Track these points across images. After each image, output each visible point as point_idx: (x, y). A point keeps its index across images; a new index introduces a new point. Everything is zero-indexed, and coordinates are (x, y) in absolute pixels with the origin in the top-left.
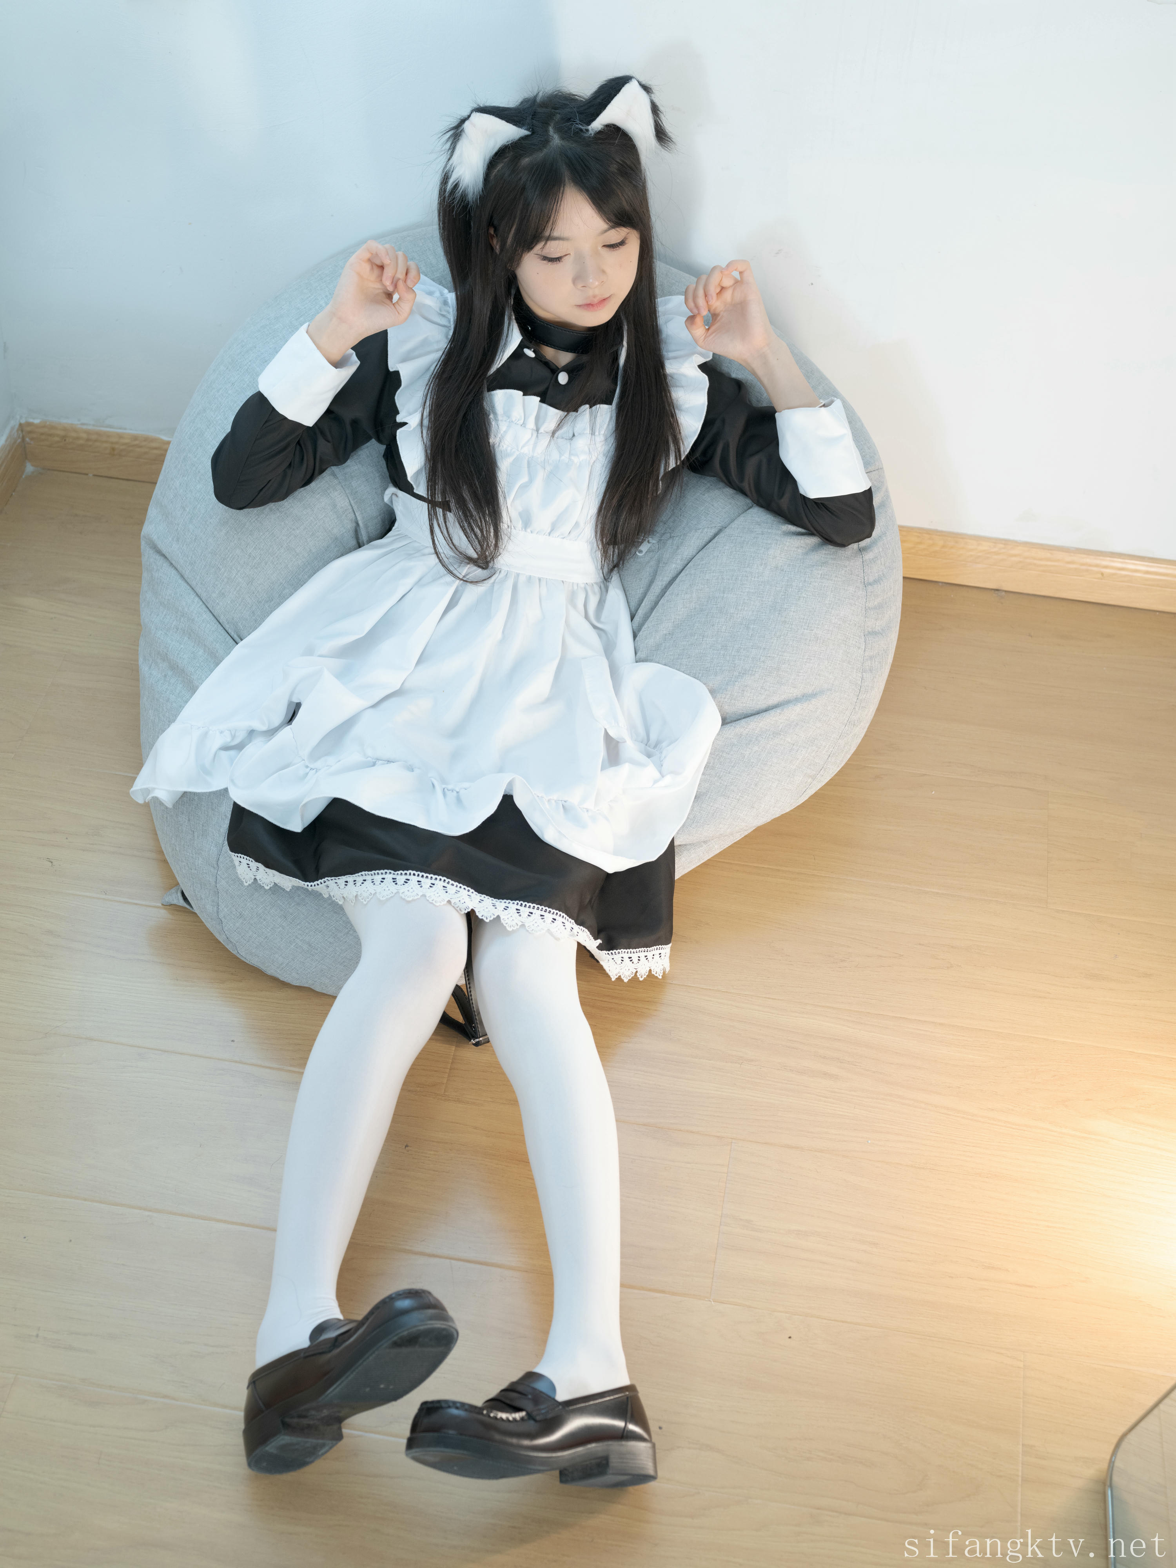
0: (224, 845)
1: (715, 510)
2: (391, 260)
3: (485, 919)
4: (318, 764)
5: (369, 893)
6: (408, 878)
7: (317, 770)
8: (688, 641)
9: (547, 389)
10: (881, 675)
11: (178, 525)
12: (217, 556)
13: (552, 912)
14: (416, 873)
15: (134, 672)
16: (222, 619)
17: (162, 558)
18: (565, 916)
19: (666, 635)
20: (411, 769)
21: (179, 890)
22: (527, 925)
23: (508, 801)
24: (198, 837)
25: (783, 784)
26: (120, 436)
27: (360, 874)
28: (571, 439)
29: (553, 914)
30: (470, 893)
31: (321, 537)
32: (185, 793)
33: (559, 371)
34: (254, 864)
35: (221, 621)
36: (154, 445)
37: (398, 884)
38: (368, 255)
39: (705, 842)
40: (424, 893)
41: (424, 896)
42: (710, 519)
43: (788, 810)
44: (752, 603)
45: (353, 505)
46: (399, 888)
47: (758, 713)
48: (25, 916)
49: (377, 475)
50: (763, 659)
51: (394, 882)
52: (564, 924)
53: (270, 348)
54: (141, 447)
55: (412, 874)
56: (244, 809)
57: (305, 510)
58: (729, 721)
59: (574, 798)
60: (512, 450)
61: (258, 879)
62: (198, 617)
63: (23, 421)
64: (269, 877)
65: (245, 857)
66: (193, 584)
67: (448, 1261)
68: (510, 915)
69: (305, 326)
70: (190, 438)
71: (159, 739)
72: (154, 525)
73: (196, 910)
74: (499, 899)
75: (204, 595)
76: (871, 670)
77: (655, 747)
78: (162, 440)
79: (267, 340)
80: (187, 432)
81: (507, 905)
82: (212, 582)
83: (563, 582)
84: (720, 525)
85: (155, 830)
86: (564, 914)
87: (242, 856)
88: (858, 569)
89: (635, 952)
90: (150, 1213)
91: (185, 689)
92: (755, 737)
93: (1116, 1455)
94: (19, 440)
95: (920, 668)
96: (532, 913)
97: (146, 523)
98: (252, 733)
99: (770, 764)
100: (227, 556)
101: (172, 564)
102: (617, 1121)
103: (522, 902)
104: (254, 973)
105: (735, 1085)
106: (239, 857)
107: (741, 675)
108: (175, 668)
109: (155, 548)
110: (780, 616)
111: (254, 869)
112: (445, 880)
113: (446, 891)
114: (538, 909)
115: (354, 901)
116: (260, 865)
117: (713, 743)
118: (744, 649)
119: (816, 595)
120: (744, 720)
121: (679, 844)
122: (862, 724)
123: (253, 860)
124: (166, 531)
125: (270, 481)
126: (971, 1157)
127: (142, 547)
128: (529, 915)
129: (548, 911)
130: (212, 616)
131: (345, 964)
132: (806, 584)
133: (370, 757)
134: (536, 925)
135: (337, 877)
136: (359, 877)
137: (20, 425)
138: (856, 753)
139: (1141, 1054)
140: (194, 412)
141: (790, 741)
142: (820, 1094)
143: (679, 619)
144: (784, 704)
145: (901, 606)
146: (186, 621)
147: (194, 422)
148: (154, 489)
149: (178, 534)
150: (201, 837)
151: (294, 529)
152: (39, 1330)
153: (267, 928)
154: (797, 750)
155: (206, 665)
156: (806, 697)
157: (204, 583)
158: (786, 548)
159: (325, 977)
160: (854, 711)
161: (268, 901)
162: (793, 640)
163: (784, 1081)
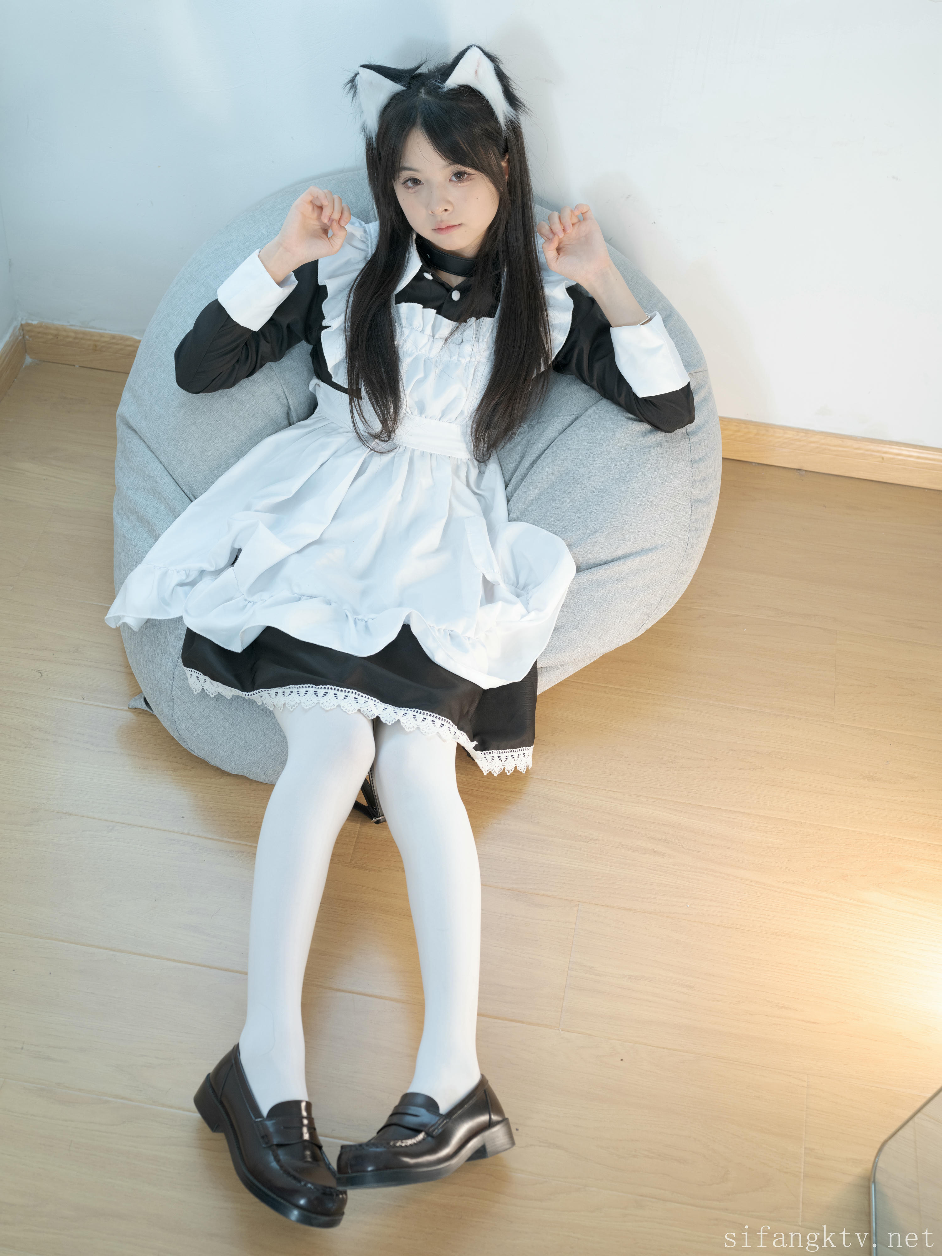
0: (179, 661)
1: (574, 401)
2: (328, 202)
3: (388, 723)
4: (255, 598)
5: (295, 702)
6: (327, 692)
7: (254, 603)
8: (550, 505)
9: (443, 303)
10: (704, 535)
11: (146, 406)
12: (177, 431)
13: (441, 719)
14: (333, 688)
15: (108, 523)
16: (180, 482)
17: (133, 432)
18: (451, 722)
19: (533, 500)
20: (329, 603)
21: (142, 697)
22: (421, 728)
23: (406, 629)
24: (158, 655)
25: (624, 620)
26: (101, 335)
27: (288, 687)
28: (460, 344)
29: (442, 720)
30: (376, 703)
31: (260, 418)
32: (149, 620)
33: (453, 289)
34: (202, 677)
35: (179, 483)
36: (128, 343)
38: (310, 198)
39: (562, 665)
41: (339, 706)
42: (570, 408)
43: (629, 641)
44: (602, 475)
45: (286, 393)
46: (319, 700)
47: (606, 563)
48: (19, 716)
49: (306, 369)
50: (609, 520)
51: (315, 694)
53: (222, 267)
54: (117, 344)
55: (330, 688)
56: (195, 633)
57: (248, 395)
58: (582, 569)
59: (459, 628)
60: (412, 351)
61: (205, 689)
62: (161, 480)
63: (24, 322)
64: (214, 687)
65: (196, 671)
66: (158, 453)
67: (351, 994)
69: (257, 251)
70: (156, 337)
71: (129, 576)
72: (127, 406)
73: (156, 713)
74: (399, 708)
75: (166, 463)
76: (696, 531)
78: (134, 339)
79: (219, 260)
80: (154, 333)
81: (406, 712)
82: (172, 452)
83: (449, 457)
84: (577, 413)
85: (124, 650)
87: (193, 670)
88: (686, 449)
89: (503, 752)
90: (114, 953)
92: (603, 582)
93: (879, 1156)
94: (20, 338)
95: (736, 531)
97: (121, 404)
98: (202, 573)
99: (615, 604)
100: (185, 431)
101: (140, 437)
103: (417, 710)
104: (201, 764)
105: (583, 859)
106: (191, 671)
107: (593, 533)
108: (142, 520)
109: (127, 424)
110: (624, 486)
111: (202, 681)
112: (356, 693)
113: (357, 701)
114: (430, 715)
115: (282, 709)
116: (207, 678)
117: (569, 586)
118: (595, 513)
119: (653, 470)
120: (594, 568)
121: (541, 667)
122: (688, 573)
123: (202, 674)
124: (137, 411)
125: (221, 373)
126: (769, 919)
127: (117, 424)
128: (423, 720)
129: (438, 718)
130: (172, 479)
131: (273, 757)
132: (645, 461)
133: (297, 594)
135: (269, 688)
136: (287, 689)
137: (22, 325)
138: (683, 598)
139: (906, 840)
140: (160, 317)
141: (630, 586)
142: (650, 867)
143: (543, 487)
144: (626, 557)
145: (720, 480)
146: (151, 483)
147: (160, 324)
148: (127, 378)
149: (146, 413)
150: (160, 654)
151: (238, 411)
152: (24, 1043)
153: (212, 728)
154: (637, 593)
155: (166, 518)
156: (644, 551)
157: (166, 452)
158: (629, 432)
159: (257, 768)
160: (682, 563)
161: (213, 706)
162: (634, 506)
163: (621, 857)
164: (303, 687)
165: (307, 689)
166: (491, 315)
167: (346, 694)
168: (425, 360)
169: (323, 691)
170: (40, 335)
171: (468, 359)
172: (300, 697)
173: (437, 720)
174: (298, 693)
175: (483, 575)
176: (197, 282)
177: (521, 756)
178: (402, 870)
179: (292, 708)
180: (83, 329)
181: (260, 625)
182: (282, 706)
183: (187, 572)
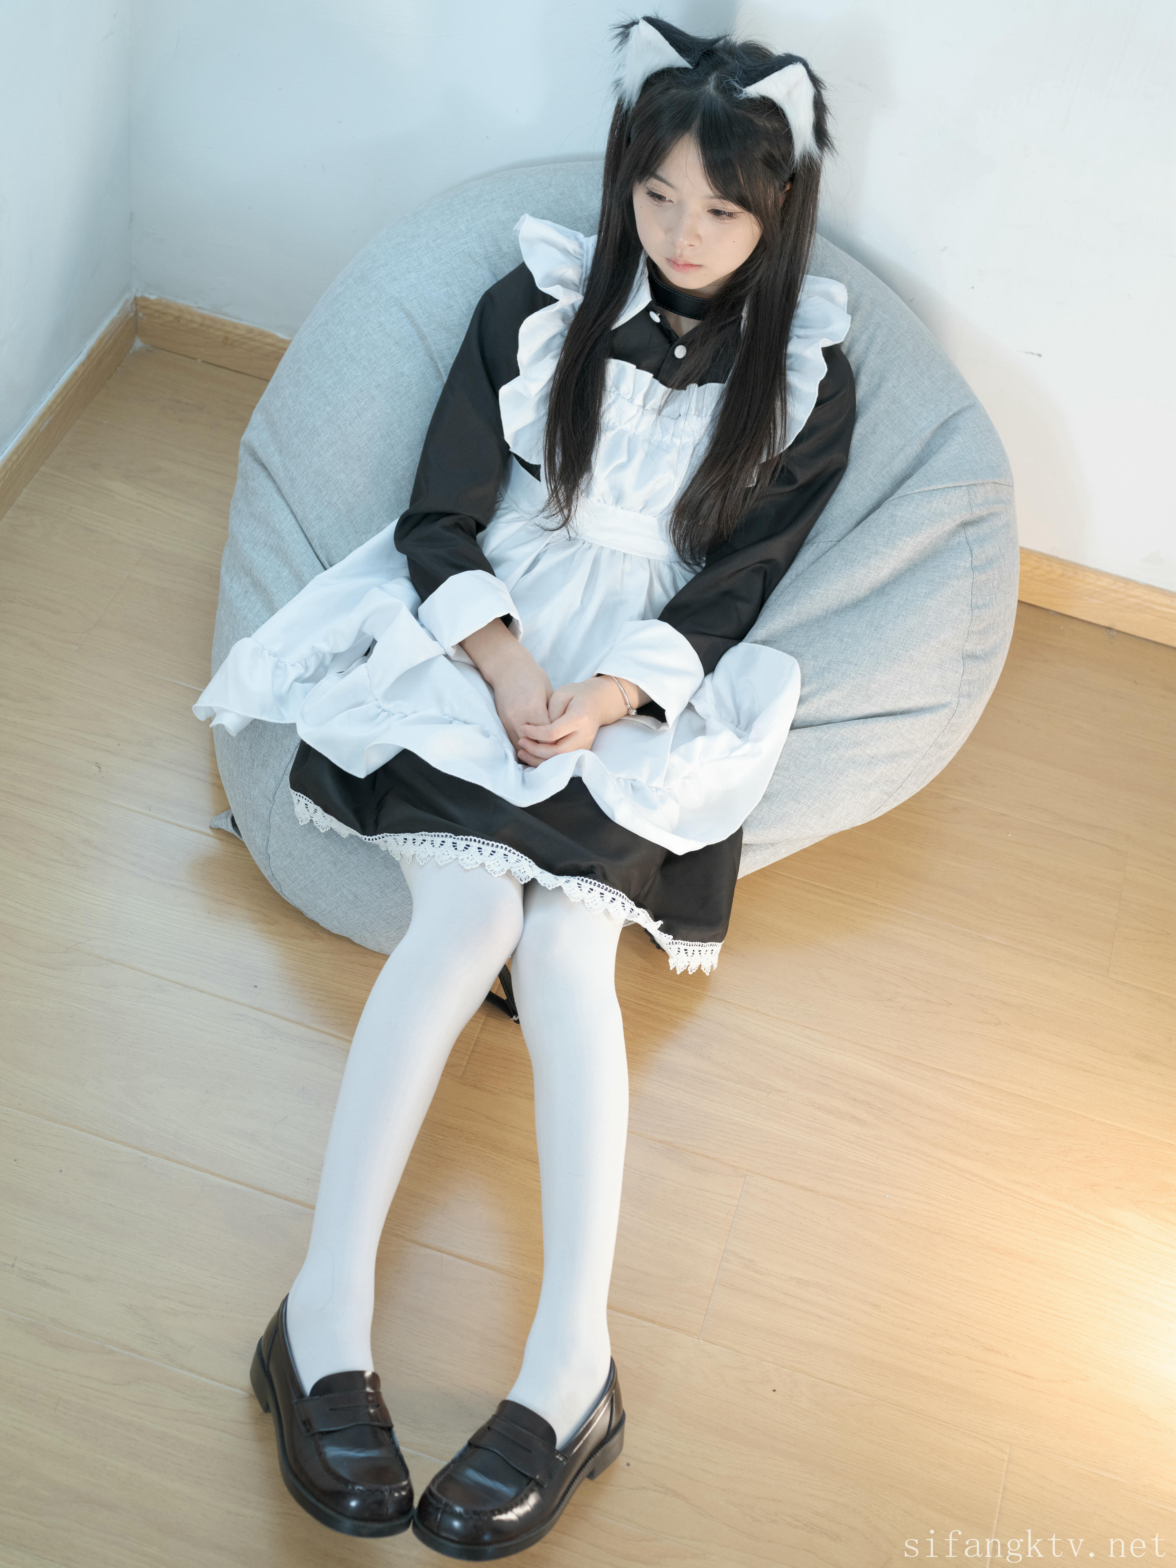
5: (427, 854)
6: (469, 844)
7: (390, 714)
10: (980, 702)
11: (283, 436)
14: (477, 839)
15: (214, 580)
16: (315, 542)
17: (260, 467)
18: (625, 896)
21: (230, 815)
24: (257, 767)
25: (857, 797)
26: (236, 326)
27: (420, 833)
28: (677, 419)
29: (613, 893)
34: (312, 806)
35: (313, 544)
36: (268, 340)
37: (458, 849)
39: (773, 844)
40: (483, 862)
43: (858, 825)
46: (458, 854)
47: (842, 721)
50: (853, 675)
51: (454, 846)
52: (623, 905)
53: (403, 268)
54: (255, 340)
55: (473, 840)
61: (314, 821)
62: (290, 535)
63: (139, 295)
64: (326, 821)
65: (305, 797)
66: (291, 501)
70: (307, 349)
72: (256, 432)
73: (245, 839)
75: (300, 515)
76: (967, 695)
78: (277, 337)
79: (401, 259)
80: (305, 343)
82: (311, 503)
86: (624, 895)
87: (302, 795)
88: (966, 590)
90: (145, 1155)
91: (264, 608)
92: (834, 744)
94: (132, 314)
96: (592, 890)
99: (846, 774)
101: (270, 475)
105: (759, 1114)
106: (298, 795)
108: (257, 585)
109: (253, 455)
110: (876, 632)
111: (312, 811)
112: (506, 848)
113: (506, 859)
114: (599, 886)
116: (318, 808)
119: (917, 614)
124: (269, 440)
126: (989, 1229)
127: (240, 454)
128: (589, 892)
129: (608, 890)
130: (303, 537)
131: (389, 921)
134: (595, 903)
136: (419, 836)
137: (136, 298)
141: (869, 753)
142: (844, 1138)
146: (276, 537)
149: (281, 446)
150: (260, 767)
152: (16, 1259)
153: (315, 872)
154: (876, 764)
155: (289, 587)
156: (893, 714)
157: (302, 502)
160: (942, 734)
161: (320, 844)
162: (887, 659)
163: (809, 1118)
164: (438, 836)
165: (444, 839)
167: (494, 849)
169: (464, 843)
170: (157, 314)
172: (434, 848)
173: (606, 893)
174: (433, 842)
176: (369, 283)
179: (422, 862)
180: (213, 315)
182: (411, 858)
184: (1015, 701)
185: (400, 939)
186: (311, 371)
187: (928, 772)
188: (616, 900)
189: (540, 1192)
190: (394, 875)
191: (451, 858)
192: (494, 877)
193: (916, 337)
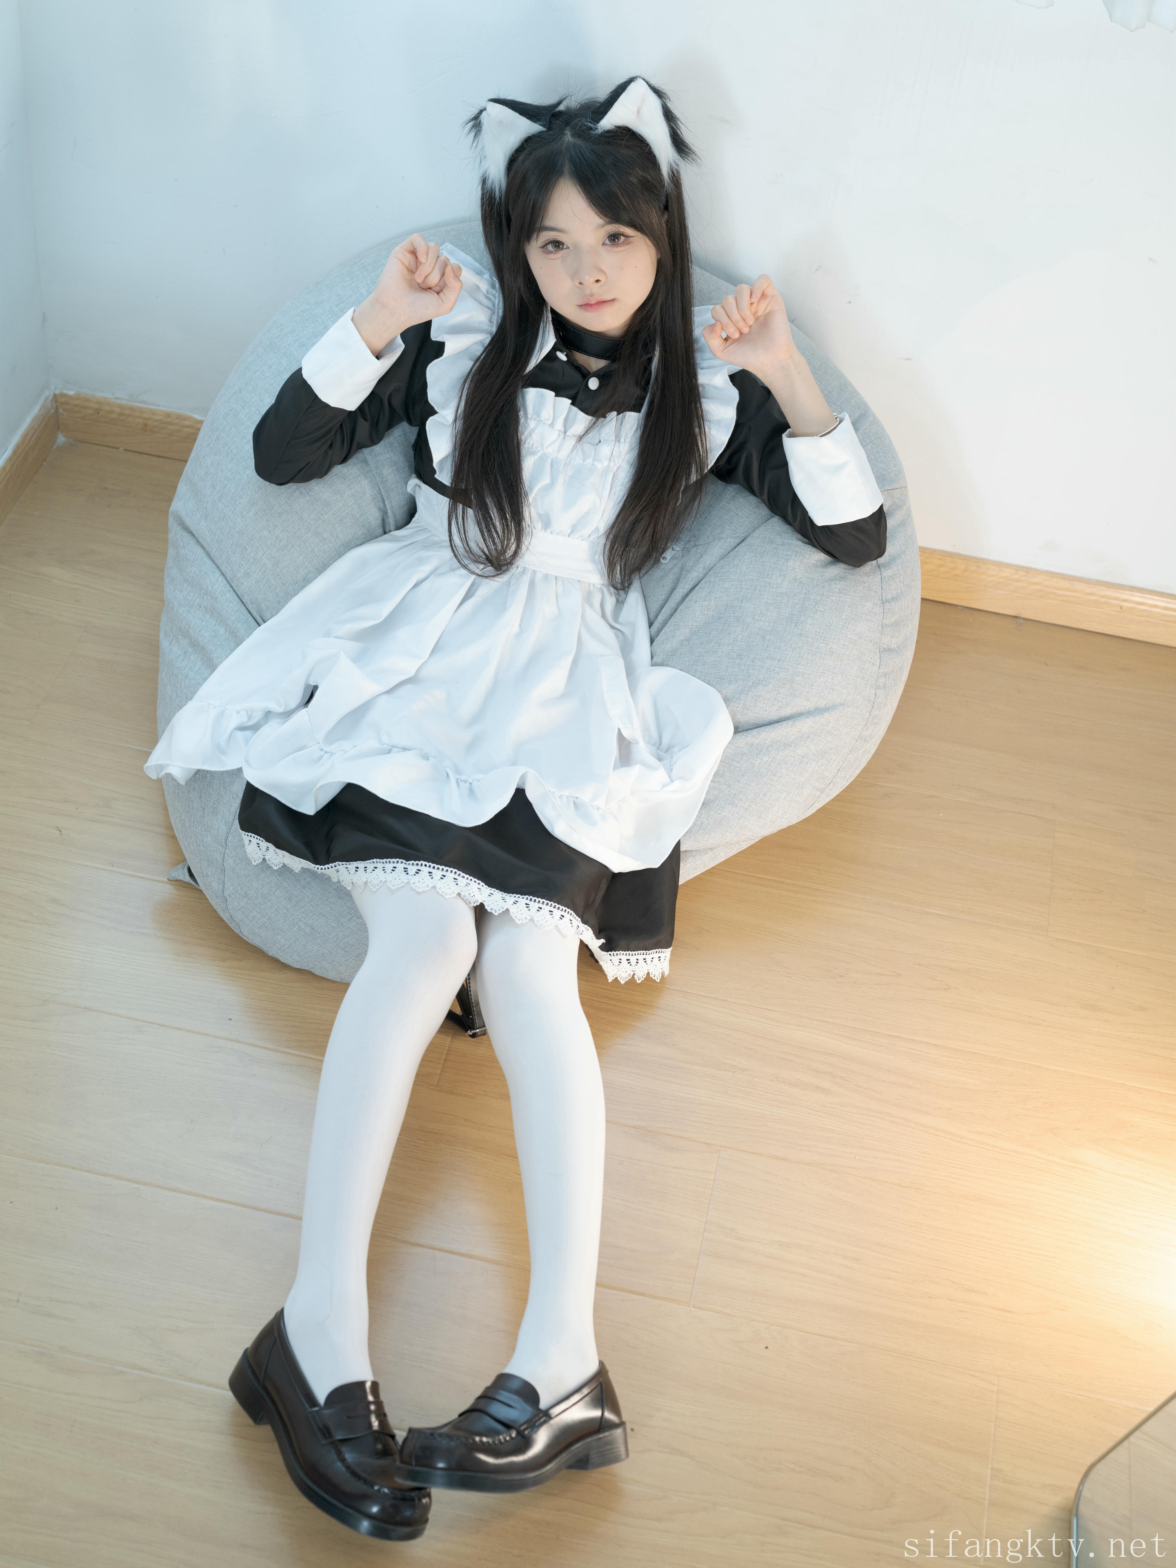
0: (234, 824)
1: (740, 519)
3: (494, 912)
4: (332, 748)
5: (379, 880)
6: (420, 869)
8: (704, 648)
9: (577, 393)
10: (895, 693)
11: (208, 503)
12: (245, 536)
13: (561, 909)
15: (154, 648)
16: (246, 599)
17: (189, 535)
18: (573, 914)
19: (682, 641)
20: (426, 757)
21: (186, 866)
22: (536, 920)
23: (520, 794)
24: (208, 815)
25: (791, 795)
26: (153, 413)
28: (597, 445)
30: (480, 886)
31: (348, 523)
32: (199, 771)
33: (590, 376)
34: (264, 844)
35: (244, 601)
36: (187, 423)
37: (409, 874)
39: (711, 849)
41: (434, 887)
42: (734, 528)
43: (795, 822)
44: (769, 614)
46: (410, 878)
47: (770, 723)
48: (30, 883)
49: (403, 463)
50: (777, 670)
51: (405, 871)
53: (309, 332)
54: (174, 424)
55: (423, 865)
56: (257, 789)
57: (335, 495)
58: (740, 730)
59: (586, 796)
61: (267, 859)
62: (222, 596)
63: (57, 392)
64: (278, 857)
65: (256, 836)
66: (219, 562)
67: (431, 1251)
68: (519, 909)
70: (224, 418)
72: (183, 502)
73: (202, 887)
75: (229, 575)
76: (884, 687)
77: (667, 751)
78: (194, 419)
79: (306, 324)
80: (221, 412)
81: (516, 899)
82: (237, 562)
83: (579, 581)
84: (744, 535)
85: (166, 806)
86: (572, 912)
87: (253, 835)
88: (877, 585)
90: (138, 1186)
91: (204, 666)
92: (766, 748)
93: (1084, 1484)
94: (53, 411)
97: (175, 499)
99: (780, 775)
100: (255, 536)
101: (198, 541)
102: (608, 1121)
103: (531, 897)
104: (256, 953)
105: (727, 1093)
107: (755, 684)
108: (196, 646)
109: (182, 525)
110: (796, 628)
111: (264, 849)
112: (456, 872)
113: (456, 883)
114: (547, 904)
116: (270, 845)
117: (724, 751)
118: (759, 660)
119: (834, 609)
120: (755, 730)
122: (873, 740)
123: (264, 840)
124: (195, 509)
126: (958, 1179)
127: (170, 523)
128: (538, 910)
129: (557, 907)
130: (235, 595)
131: (347, 949)
132: (824, 598)
133: (386, 744)
134: (544, 920)
135: (348, 862)
137: (55, 395)
138: (864, 771)
139: (1132, 1086)
140: (230, 393)
141: (800, 753)
142: (810, 1107)
143: (696, 626)
144: (796, 717)
145: (918, 626)
146: (209, 599)
147: (229, 402)
148: (185, 466)
149: (207, 512)
150: (211, 814)
151: (322, 514)
152: (20, 1295)
153: (272, 909)
154: (807, 764)
155: (226, 644)
156: (818, 711)
157: (230, 562)
158: (805, 560)
159: (326, 962)
160: (865, 727)
161: (274, 882)
162: (809, 653)
163: (776, 1092)
164: (390, 862)
165: (395, 865)
166: (637, 409)
167: (444, 873)
168: (552, 462)
169: (415, 868)
170: (76, 409)
171: (606, 463)
174: (384, 869)
175: (619, 730)
176: (278, 350)
177: (656, 960)
178: (506, 1097)
180: (132, 404)
181: (340, 782)
182: (363, 885)
183: (249, 714)
184: (933, 692)
185: (359, 966)
186: (229, 439)
187: (855, 765)
188: (565, 917)
189: (522, 1183)
190: (348, 904)
191: (403, 883)
192: (445, 898)
193: (807, 353)
